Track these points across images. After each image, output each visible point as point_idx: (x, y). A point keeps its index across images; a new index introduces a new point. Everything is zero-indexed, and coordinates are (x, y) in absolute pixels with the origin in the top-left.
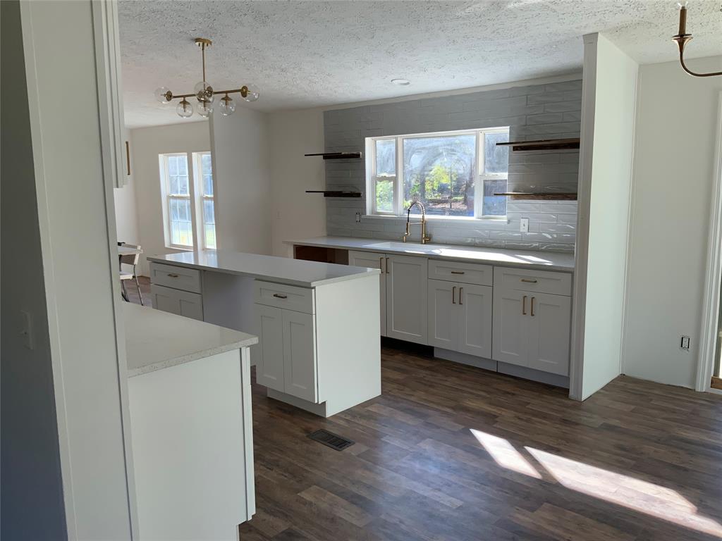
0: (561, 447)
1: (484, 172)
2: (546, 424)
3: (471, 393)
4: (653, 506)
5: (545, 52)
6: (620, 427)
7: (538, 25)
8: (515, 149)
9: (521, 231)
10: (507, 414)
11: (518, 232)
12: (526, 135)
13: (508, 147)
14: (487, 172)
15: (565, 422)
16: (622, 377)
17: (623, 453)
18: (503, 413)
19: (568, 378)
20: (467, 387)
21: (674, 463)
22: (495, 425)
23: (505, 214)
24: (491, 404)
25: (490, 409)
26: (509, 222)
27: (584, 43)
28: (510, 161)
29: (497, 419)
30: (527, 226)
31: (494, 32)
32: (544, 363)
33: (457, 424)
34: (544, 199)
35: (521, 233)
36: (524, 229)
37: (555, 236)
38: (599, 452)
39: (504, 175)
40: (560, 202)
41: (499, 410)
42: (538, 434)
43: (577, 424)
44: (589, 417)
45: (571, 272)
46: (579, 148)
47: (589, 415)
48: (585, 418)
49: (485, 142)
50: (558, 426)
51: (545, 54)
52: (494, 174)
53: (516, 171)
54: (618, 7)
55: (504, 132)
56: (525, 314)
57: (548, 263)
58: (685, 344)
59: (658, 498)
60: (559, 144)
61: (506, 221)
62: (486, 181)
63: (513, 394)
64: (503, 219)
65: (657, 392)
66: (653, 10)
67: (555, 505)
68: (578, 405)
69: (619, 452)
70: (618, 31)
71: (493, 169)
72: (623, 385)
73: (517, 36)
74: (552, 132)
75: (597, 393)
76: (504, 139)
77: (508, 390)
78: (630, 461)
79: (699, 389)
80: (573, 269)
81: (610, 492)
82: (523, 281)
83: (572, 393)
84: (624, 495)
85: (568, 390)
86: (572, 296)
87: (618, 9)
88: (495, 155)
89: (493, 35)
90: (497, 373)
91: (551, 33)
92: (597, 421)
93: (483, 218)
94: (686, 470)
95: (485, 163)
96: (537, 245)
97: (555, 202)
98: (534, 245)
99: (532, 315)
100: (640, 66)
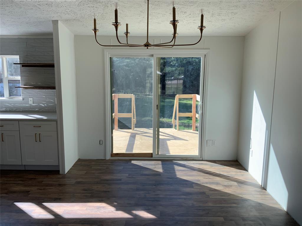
0: (61, 197)
1: (8, 76)
2: (52, 189)
3: (14, 183)
4: (101, 210)
5: (35, 25)
6: (82, 181)
7: (31, 13)
8: (23, 66)
9: (30, 103)
10: (34, 189)
11: (29, 104)
12: (28, 60)
13: (19, 65)
14: (9, 76)
15: (60, 185)
16: (79, 160)
17: (86, 192)
18: (32, 189)
19: (58, 166)
20: (12, 181)
21: (104, 190)
22: (29, 196)
23: (21, 96)
24: (25, 186)
25: (25, 189)
26: (23, 99)
27: (53, 24)
28: (21, 72)
29: (30, 193)
30: (32, 101)
31: (9, 12)
32: (47, 161)
33: (10, 201)
34: (39, 89)
35: (30, 104)
36: (31, 102)
37: (46, 105)
38: (76, 195)
39: (19, 78)
40: (47, 90)
41: (30, 188)
42: (50, 194)
43: (65, 185)
44: (70, 180)
45: (56, 121)
46: (54, 67)
47: (69, 179)
48: (68, 181)
49: (7, 62)
50: (58, 188)
51: (35, 26)
52: (13, 77)
53: (24, 76)
54: (67, 12)
55: (16, 58)
56: (36, 141)
57: (45, 118)
58: (101, 143)
59: (102, 206)
60: (44, 65)
61: (22, 99)
62: (9, 80)
63: (35, 179)
64: (20, 98)
65: (93, 163)
66: (80, 15)
67: (63, 224)
68: (64, 176)
69: (84, 192)
70: (66, 21)
71: (12, 75)
72: (80, 163)
73: (21, 16)
74: (40, 60)
75: (71, 169)
76: (17, 61)
77: (32, 177)
78: (88, 194)
79: (107, 159)
80: (57, 119)
81: (84, 210)
82: (34, 127)
83: (61, 172)
84: (89, 210)
85: (59, 171)
86: (57, 131)
87: (67, 13)
88: (12, 68)
89: (9, 13)
90: (25, 171)
91: (37, 17)
92: (73, 181)
93: (9, 98)
94: (108, 191)
95: (8, 72)
96: (38, 109)
97: (44, 90)
98: (37, 109)
99: (40, 141)
100: (75, 36)
